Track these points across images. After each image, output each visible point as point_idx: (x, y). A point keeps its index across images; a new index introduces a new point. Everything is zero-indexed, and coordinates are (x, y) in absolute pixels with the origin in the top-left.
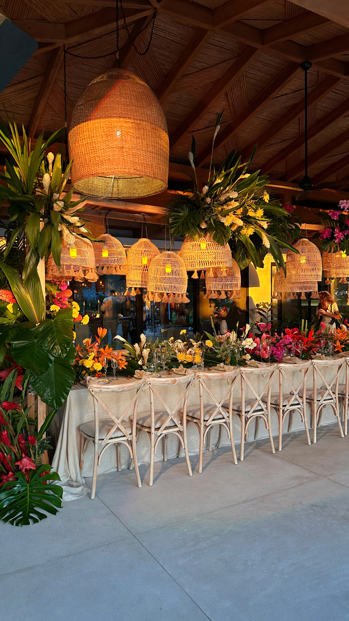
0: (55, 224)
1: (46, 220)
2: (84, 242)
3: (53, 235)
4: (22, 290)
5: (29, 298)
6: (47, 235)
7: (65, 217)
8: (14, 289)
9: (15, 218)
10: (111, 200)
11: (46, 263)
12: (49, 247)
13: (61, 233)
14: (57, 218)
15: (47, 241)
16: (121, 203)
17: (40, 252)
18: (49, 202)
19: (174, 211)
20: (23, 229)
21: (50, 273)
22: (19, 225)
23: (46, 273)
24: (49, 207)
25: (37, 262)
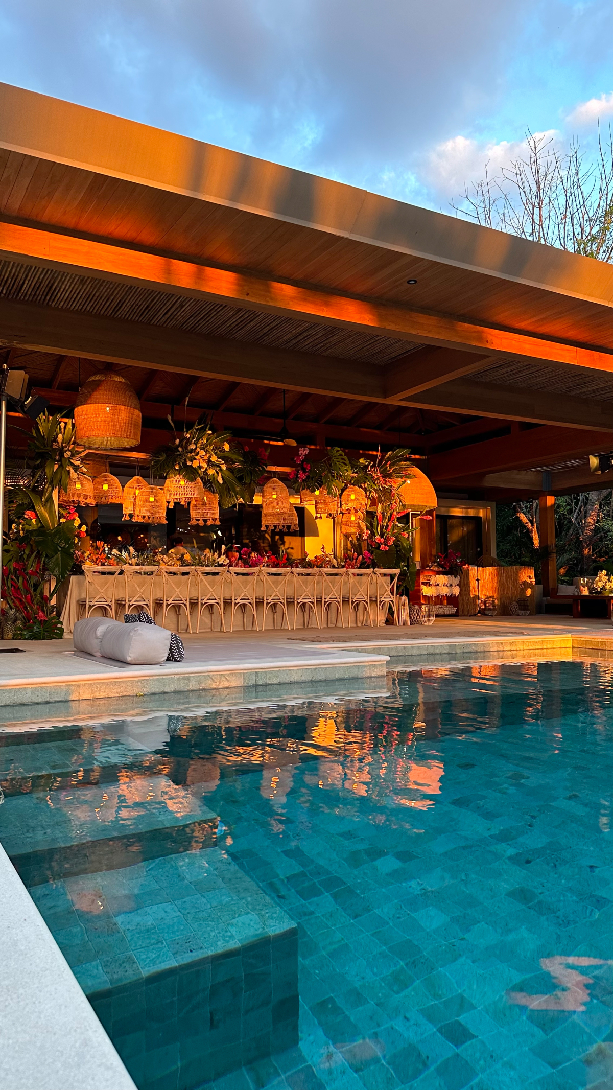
0: (64, 466)
1: (60, 463)
2: (85, 478)
3: (63, 472)
4: (42, 509)
5: (46, 514)
6: (59, 473)
7: (72, 461)
8: (37, 508)
9: (39, 462)
10: (106, 449)
11: (59, 492)
12: (60, 481)
13: (69, 472)
14: (66, 462)
15: (59, 476)
16: (114, 451)
17: (54, 483)
18: (61, 451)
19: (155, 457)
20: (44, 470)
21: (61, 498)
22: (42, 466)
23: (59, 499)
24: (62, 455)
25: (52, 490)
